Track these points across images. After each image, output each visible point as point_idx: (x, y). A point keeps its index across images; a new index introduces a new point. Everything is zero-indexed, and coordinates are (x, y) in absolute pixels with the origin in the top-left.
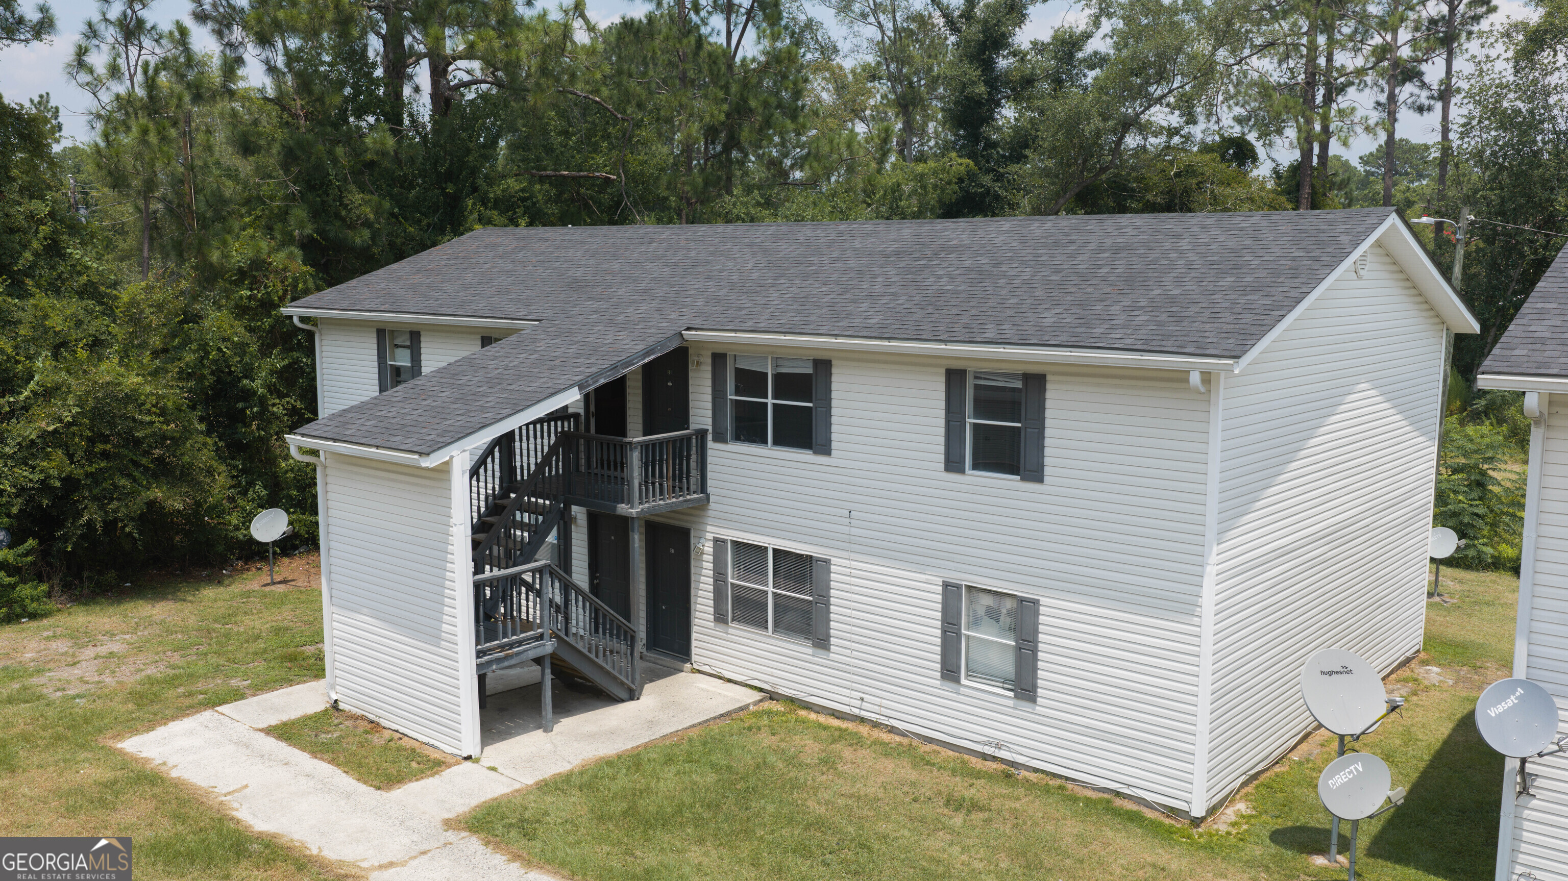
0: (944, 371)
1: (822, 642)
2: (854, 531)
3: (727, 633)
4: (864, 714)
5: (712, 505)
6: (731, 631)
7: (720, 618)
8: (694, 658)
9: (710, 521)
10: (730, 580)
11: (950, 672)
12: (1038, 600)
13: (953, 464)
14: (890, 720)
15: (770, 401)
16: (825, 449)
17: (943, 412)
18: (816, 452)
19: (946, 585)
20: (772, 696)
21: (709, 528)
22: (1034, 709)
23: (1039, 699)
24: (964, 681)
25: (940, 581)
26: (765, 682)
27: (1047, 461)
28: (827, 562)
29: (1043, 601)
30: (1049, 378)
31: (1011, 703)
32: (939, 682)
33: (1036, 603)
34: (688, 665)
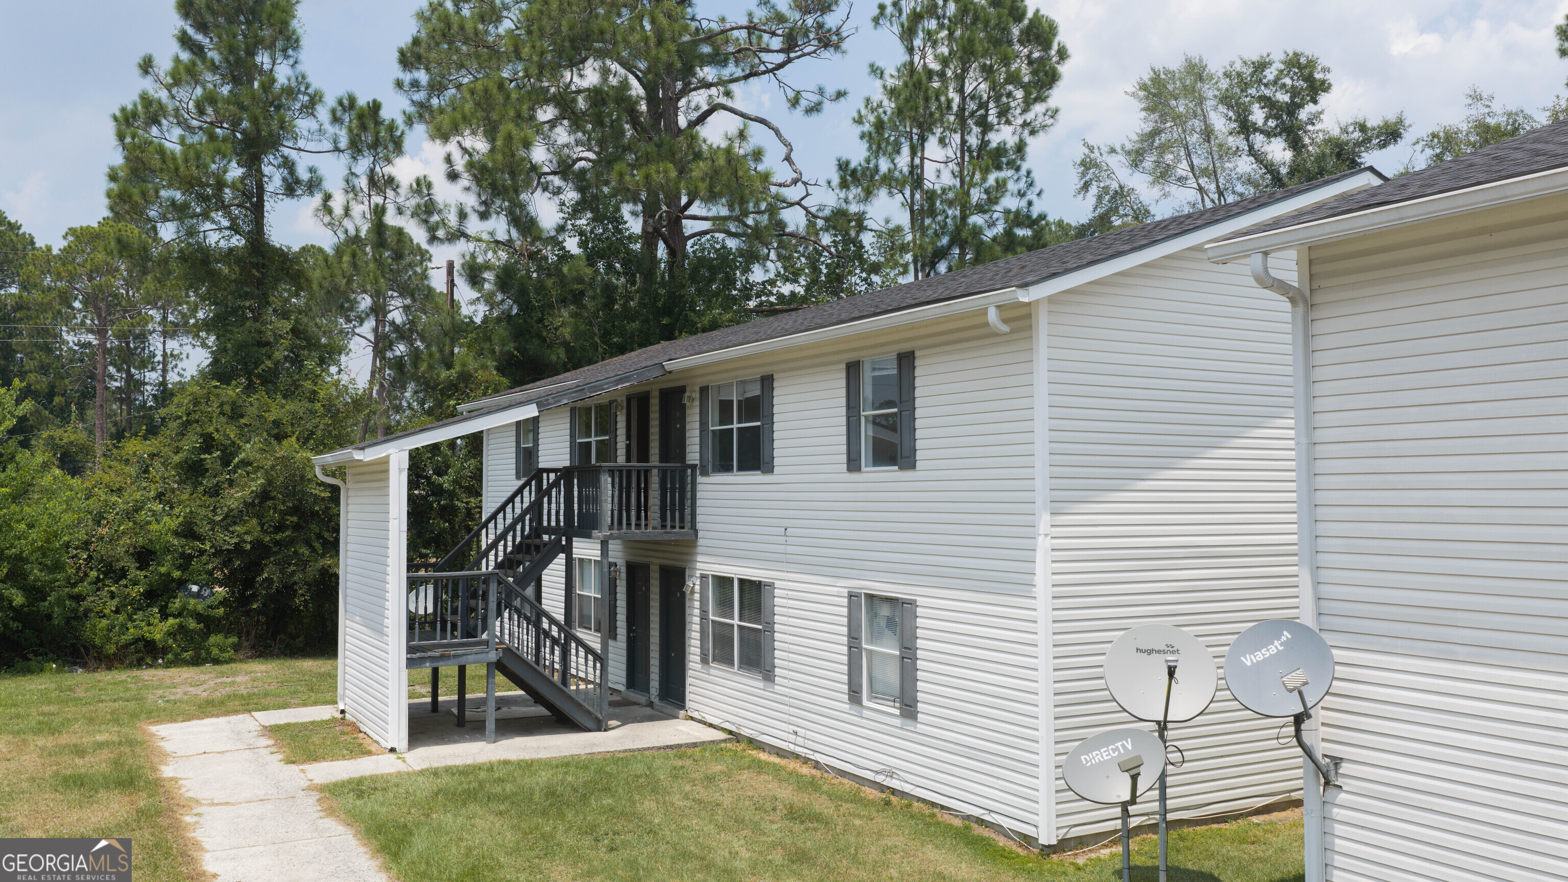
0: (844, 366)
1: (769, 675)
2: (790, 549)
3: (709, 674)
4: (798, 750)
5: (701, 542)
6: (712, 671)
7: (704, 661)
8: (689, 704)
9: (699, 558)
10: (711, 617)
11: (854, 696)
12: (915, 601)
13: (853, 465)
14: (816, 754)
15: (735, 426)
16: (769, 469)
17: (844, 409)
18: (764, 472)
19: (851, 596)
20: (735, 737)
21: (699, 565)
22: (915, 728)
23: (919, 715)
24: (865, 702)
25: (845, 592)
26: (733, 724)
27: (919, 444)
28: (771, 585)
29: (920, 601)
30: (917, 354)
31: (898, 722)
32: (847, 706)
33: (913, 603)
34: (682, 713)
